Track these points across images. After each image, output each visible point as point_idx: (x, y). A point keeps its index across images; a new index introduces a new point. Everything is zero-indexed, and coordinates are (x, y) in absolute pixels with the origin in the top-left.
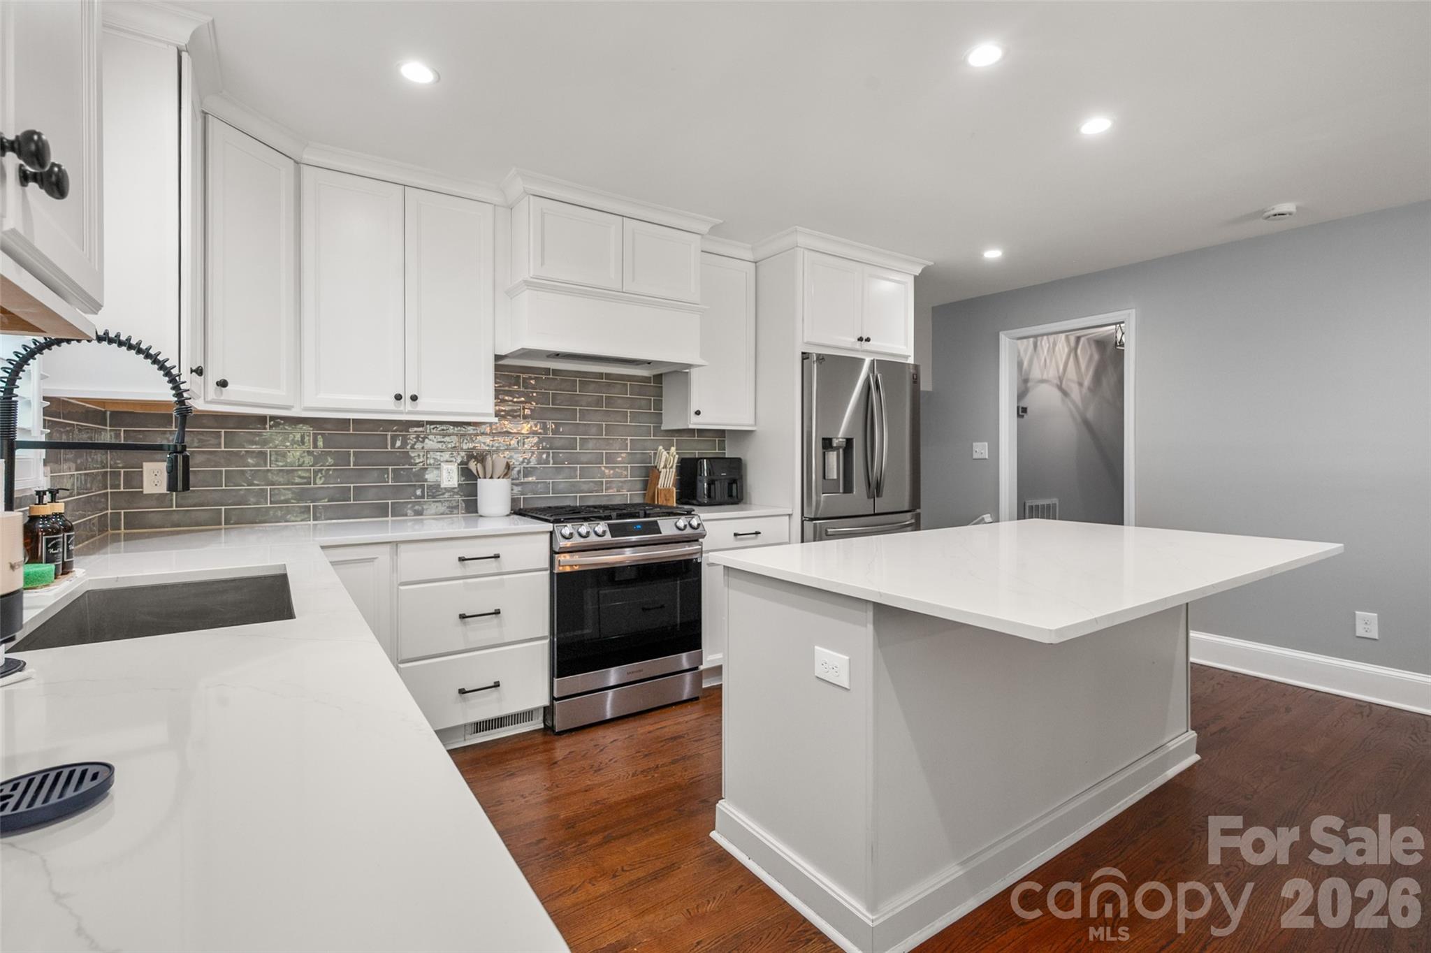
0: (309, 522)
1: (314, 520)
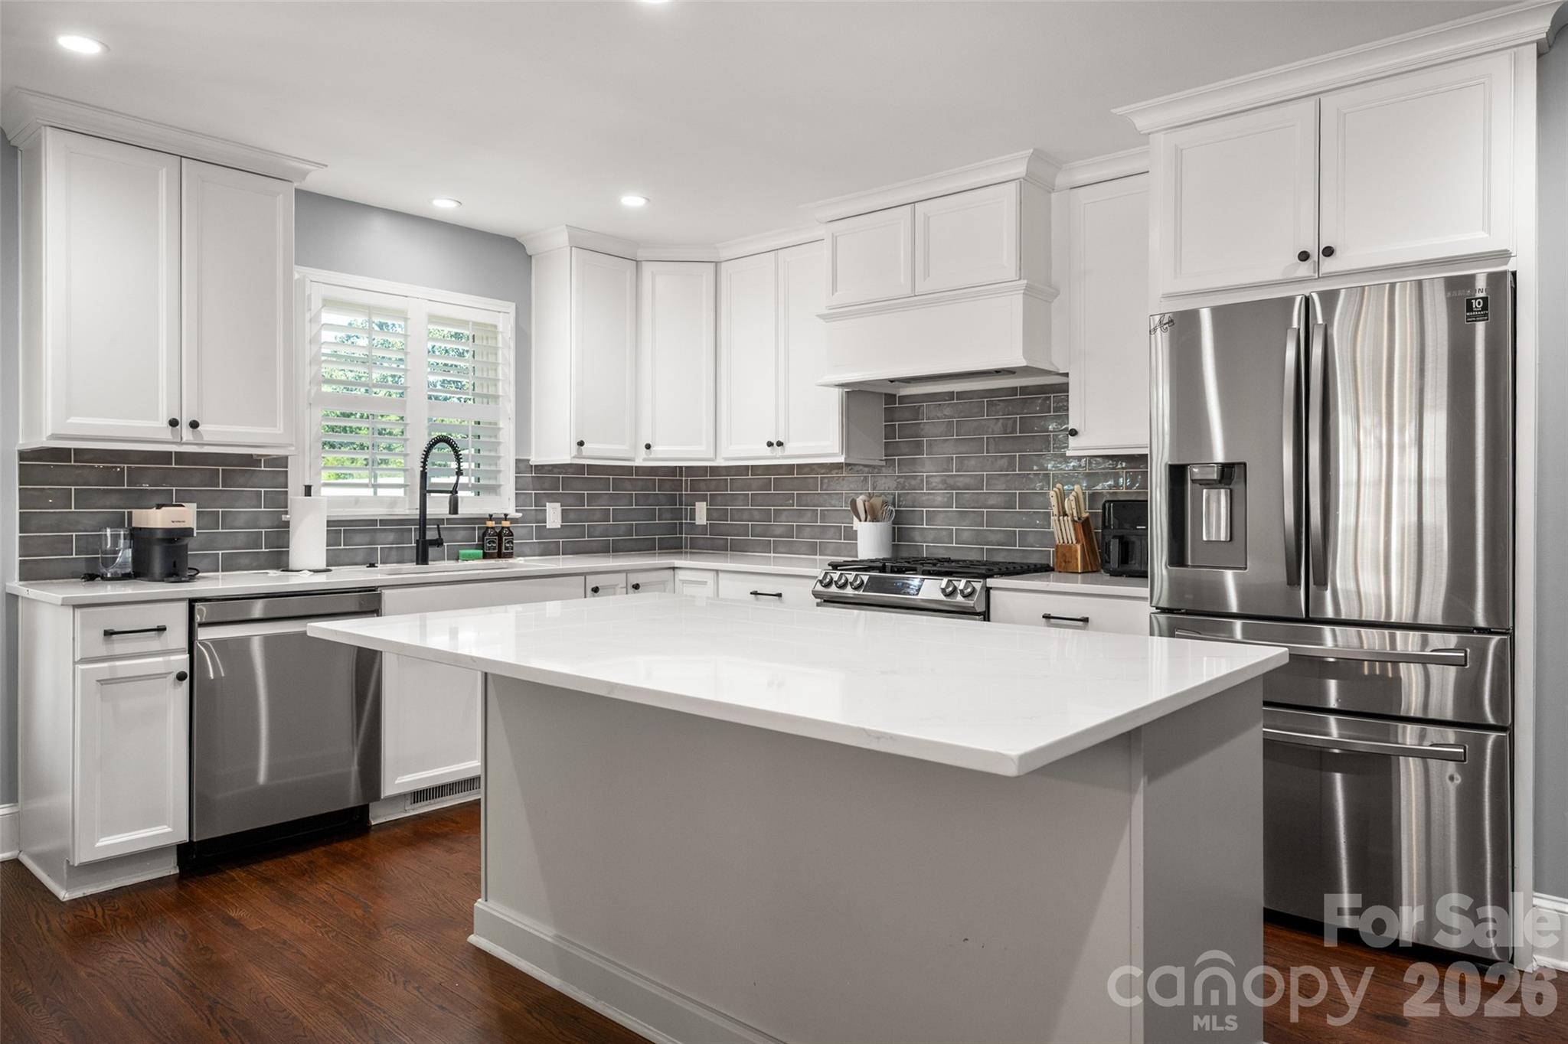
0: (770, 555)
1: (774, 553)
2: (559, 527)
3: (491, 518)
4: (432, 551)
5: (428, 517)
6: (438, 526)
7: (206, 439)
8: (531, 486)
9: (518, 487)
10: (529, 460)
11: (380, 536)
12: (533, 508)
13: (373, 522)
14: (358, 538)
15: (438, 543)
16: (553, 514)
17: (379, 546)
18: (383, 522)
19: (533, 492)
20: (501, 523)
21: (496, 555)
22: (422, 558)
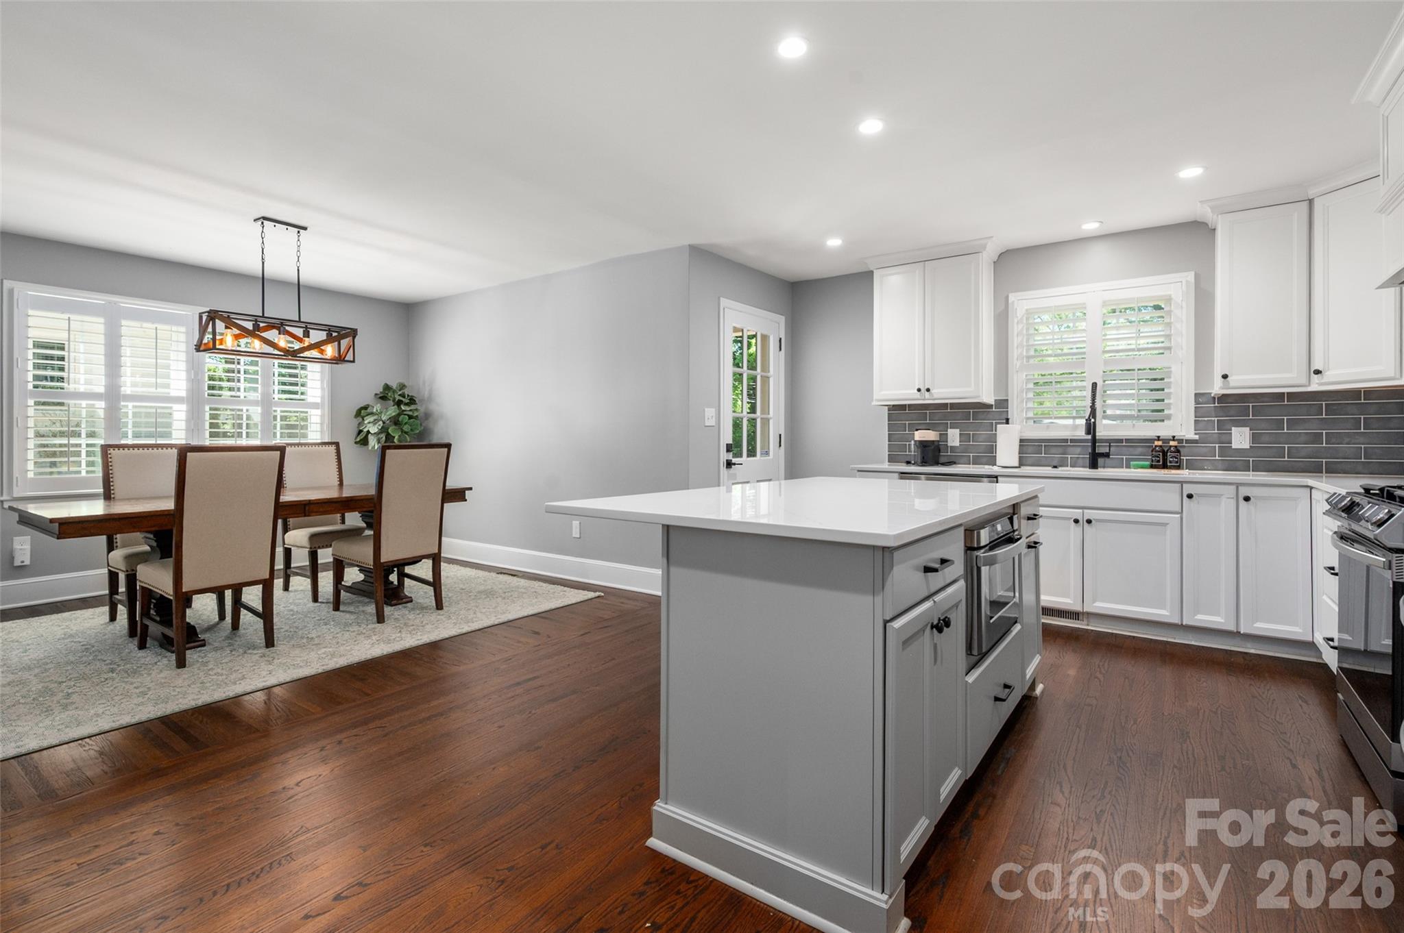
2: (1248, 447)
3: (1158, 438)
4: (1101, 461)
5: (1097, 438)
6: (1110, 443)
7: (935, 396)
8: (1213, 414)
9: (1198, 415)
10: (1210, 393)
11: (1070, 450)
12: (1216, 431)
13: (1066, 440)
14: (1053, 450)
15: (1107, 455)
16: (1241, 438)
17: (1069, 456)
18: (1072, 441)
19: (1216, 419)
20: (1169, 443)
21: (1162, 466)
22: (1094, 465)
